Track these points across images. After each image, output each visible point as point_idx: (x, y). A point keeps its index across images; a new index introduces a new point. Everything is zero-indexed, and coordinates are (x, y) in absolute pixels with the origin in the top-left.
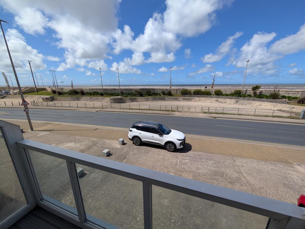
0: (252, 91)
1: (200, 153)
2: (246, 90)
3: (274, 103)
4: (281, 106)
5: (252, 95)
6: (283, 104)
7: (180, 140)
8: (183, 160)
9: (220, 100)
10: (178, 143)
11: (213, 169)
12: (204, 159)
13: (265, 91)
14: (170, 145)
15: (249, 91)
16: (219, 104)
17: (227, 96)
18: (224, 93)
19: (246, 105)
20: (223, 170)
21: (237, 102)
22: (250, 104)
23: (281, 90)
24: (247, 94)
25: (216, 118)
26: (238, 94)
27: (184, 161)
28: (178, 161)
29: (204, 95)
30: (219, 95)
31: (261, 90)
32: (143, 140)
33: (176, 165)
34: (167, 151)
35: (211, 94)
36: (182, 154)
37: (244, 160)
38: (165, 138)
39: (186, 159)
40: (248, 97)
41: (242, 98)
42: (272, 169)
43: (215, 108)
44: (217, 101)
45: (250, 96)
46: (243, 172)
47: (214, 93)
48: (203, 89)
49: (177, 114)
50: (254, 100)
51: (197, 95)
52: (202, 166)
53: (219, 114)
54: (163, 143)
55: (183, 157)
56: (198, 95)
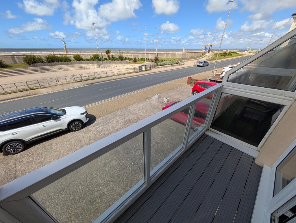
0: (106, 55)
1: (105, 116)
2: (102, 54)
3: (123, 64)
4: (127, 65)
5: (108, 58)
6: (128, 64)
7: (83, 114)
8: (97, 129)
9: (83, 65)
10: (83, 118)
11: (123, 121)
12: (112, 119)
13: (115, 54)
14: (74, 124)
15: (104, 55)
16: (85, 70)
17: (88, 61)
18: (84, 58)
19: (107, 68)
20: (128, 118)
21: (99, 66)
22: (109, 66)
23: (123, 53)
24: (103, 58)
25: (92, 84)
26: (97, 58)
27: (99, 130)
28: (94, 132)
29: (62, 62)
30: (80, 61)
31: (112, 53)
32: (27, 139)
33: (96, 136)
34: (74, 132)
35: (70, 61)
36: (92, 125)
37: (133, 106)
38: (64, 120)
39: (100, 127)
40: (106, 61)
41: (101, 62)
42: (146, 104)
43: (87, 75)
44: (81, 67)
45: (106, 59)
46: (137, 113)
47: (73, 59)
48: (57, 54)
49: (44, 91)
50: (110, 63)
51: (52, 62)
52: (114, 124)
53: (92, 79)
54: (65, 127)
55: (95, 127)
56: (54, 62)
